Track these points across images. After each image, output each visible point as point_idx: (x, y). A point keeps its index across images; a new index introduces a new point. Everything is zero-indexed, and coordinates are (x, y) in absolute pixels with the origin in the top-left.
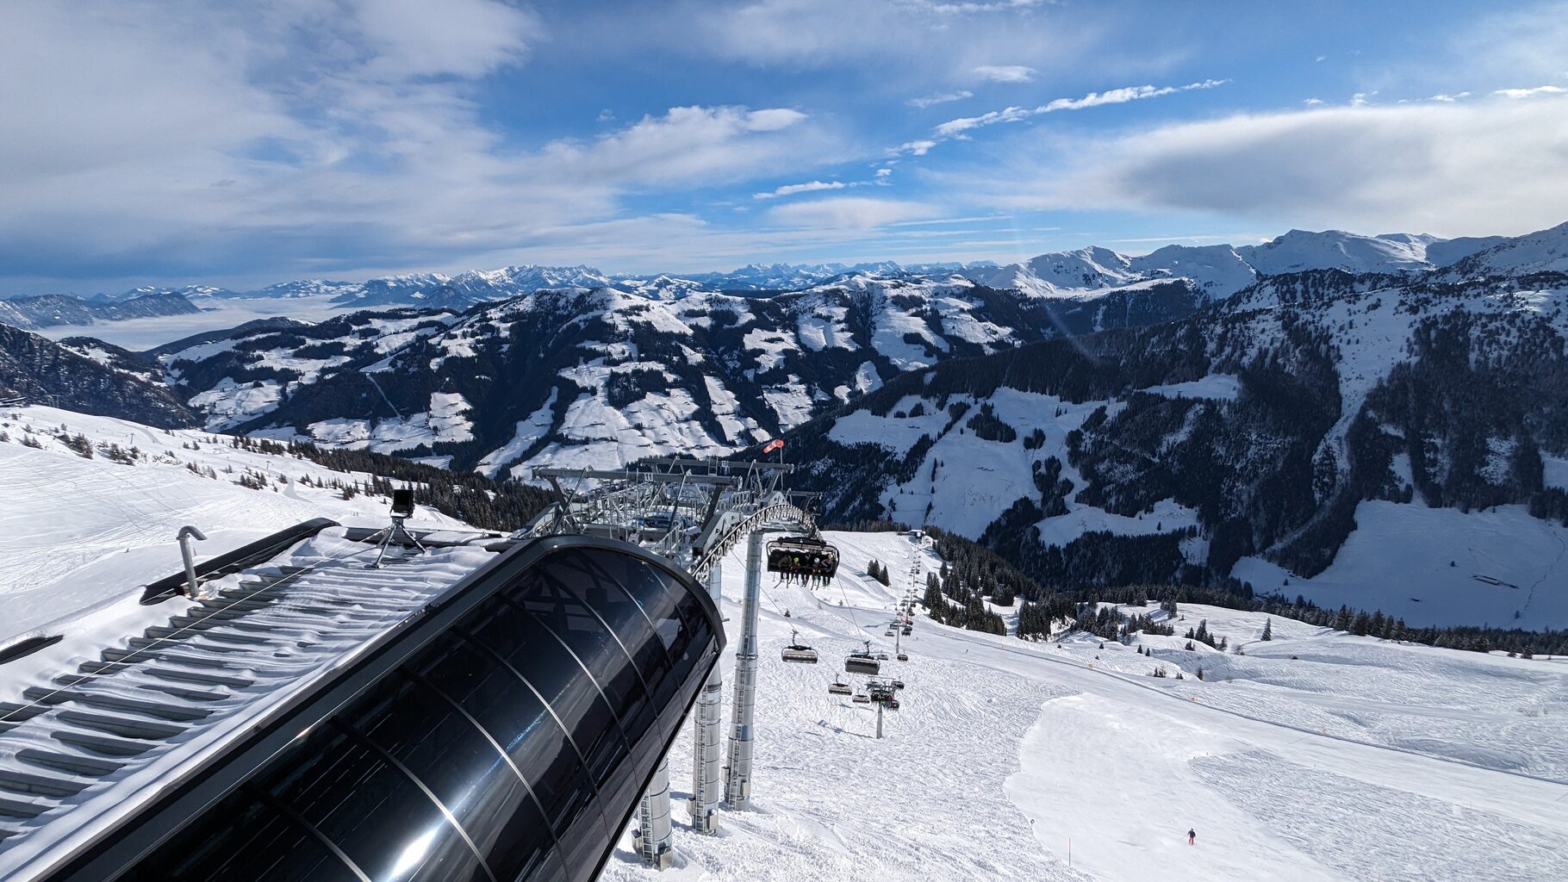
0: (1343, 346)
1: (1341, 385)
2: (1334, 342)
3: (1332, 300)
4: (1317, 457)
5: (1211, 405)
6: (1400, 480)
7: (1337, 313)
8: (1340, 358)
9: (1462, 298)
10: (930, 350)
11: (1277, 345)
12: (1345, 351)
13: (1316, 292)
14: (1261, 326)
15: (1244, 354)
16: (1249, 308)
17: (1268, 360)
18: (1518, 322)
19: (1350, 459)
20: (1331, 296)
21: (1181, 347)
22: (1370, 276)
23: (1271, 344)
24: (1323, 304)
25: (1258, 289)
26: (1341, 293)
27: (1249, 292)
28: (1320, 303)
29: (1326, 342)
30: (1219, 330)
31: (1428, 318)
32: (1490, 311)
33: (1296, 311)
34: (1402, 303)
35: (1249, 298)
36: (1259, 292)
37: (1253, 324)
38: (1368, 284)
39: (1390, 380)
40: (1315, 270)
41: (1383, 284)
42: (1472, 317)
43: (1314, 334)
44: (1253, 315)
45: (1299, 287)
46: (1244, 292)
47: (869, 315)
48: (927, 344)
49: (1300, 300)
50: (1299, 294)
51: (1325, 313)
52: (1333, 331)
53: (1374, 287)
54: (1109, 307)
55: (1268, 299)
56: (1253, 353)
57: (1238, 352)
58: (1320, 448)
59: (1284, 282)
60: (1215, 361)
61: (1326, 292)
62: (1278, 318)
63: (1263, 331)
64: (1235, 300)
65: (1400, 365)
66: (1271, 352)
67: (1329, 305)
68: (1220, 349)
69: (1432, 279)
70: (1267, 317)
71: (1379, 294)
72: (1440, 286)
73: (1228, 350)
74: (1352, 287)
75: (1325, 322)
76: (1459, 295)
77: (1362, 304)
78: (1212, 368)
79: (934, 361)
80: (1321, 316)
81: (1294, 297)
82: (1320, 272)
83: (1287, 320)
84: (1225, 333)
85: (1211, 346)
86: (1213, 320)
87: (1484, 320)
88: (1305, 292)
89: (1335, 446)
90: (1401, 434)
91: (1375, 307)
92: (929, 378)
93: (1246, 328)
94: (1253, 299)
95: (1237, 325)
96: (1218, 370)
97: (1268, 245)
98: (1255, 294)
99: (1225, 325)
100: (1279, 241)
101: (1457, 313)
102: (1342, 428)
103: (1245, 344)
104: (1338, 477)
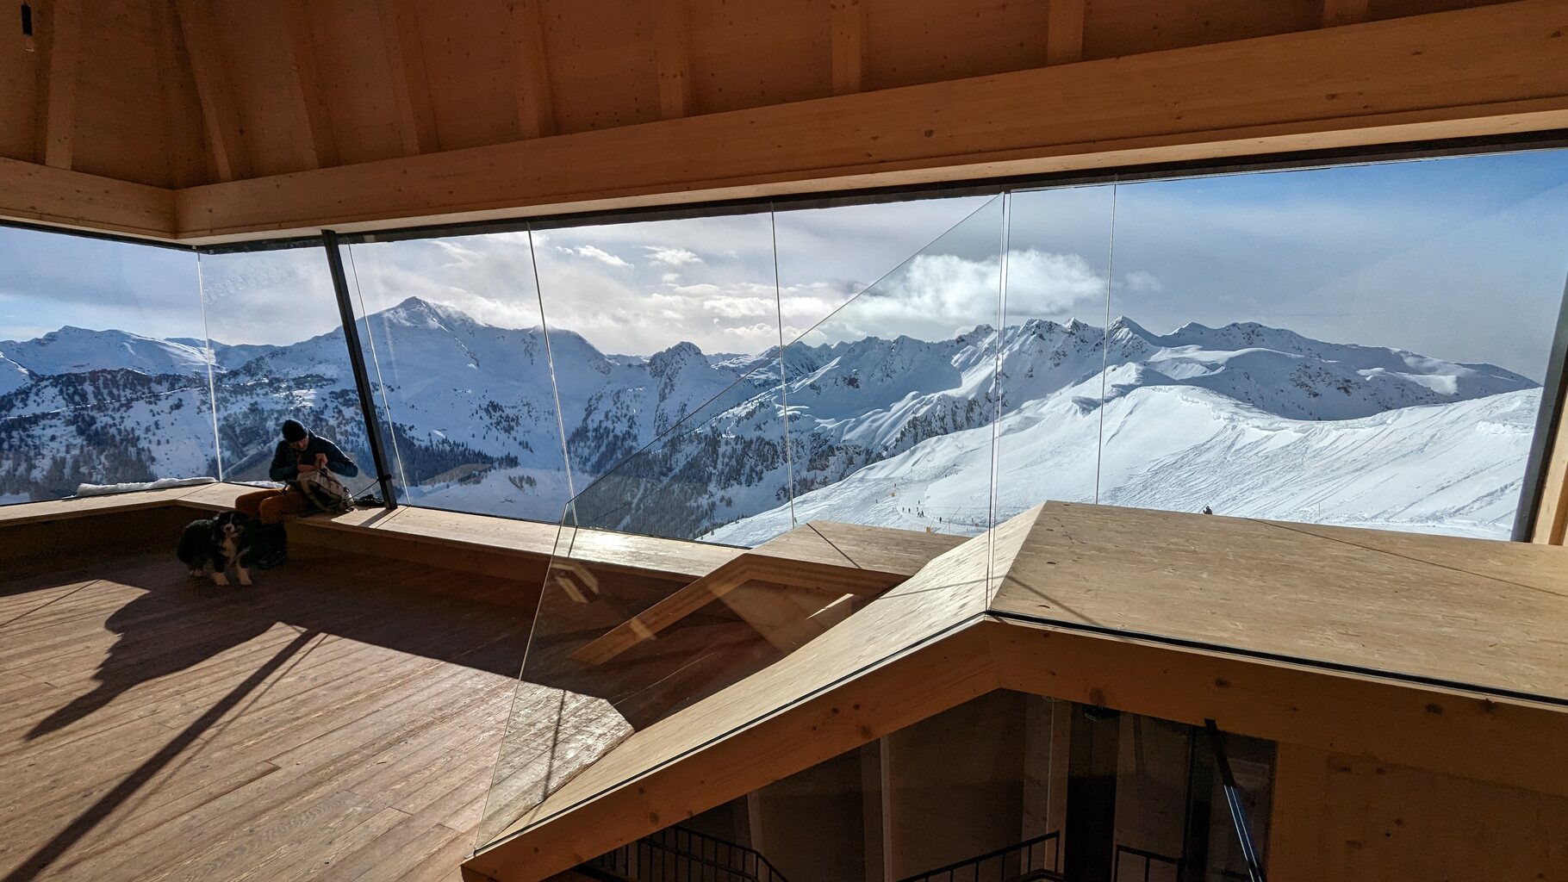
14: (49, 432)
16: (27, 413)
20: (129, 396)
23: (68, 452)
24: (122, 406)
25: (34, 390)
28: (117, 405)
29: (134, 445)
31: (230, 416)
34: (203, 402)
35: (24, 402)
37: (36, 431)
38: (166, 385)
44: (35, 420)
46: (16, 394)
51: (125, 415)
52: (139, 433)
61: (122, 393)
62: (69, 423)
69: (225, 380)
72: (234, 386)
76: (251, 394)
80: (122, 418)
82: (110, 372)
83: (83, 425)
94: (30, 402)
101: (253, 410)
103: (32, 453)
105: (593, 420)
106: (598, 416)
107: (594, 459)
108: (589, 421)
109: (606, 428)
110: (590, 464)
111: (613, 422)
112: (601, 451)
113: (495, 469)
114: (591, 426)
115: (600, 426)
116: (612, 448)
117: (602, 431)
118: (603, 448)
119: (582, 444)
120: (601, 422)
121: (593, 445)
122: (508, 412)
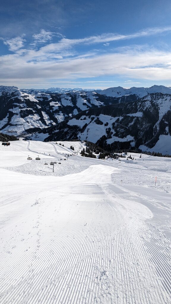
0: (160, 107)
1: (159, 114)
2: (159, 106)
3: (159, 98)
4: (154, 127)
5: (138, 118)
6: (167, 131)
7: (160, 101)
8: (160, 109)
10: (88, 107)
11: (150, 107)
12: (161, 108)
13: (157, 97)
15: (144, 108)
17: (148, 109)
19: (159, 127)
21: (133, 107)
22: (166, 94)
26: (161, 97)
27: (146, 96)
30: (140, 103)
33: (153, 100)
39: (167, 114)
40: (157, 93)
41: (168, 96)
45: (154, 96)
47: (76, 99)
48: (88, 106)
49: (154, 98)
50: (154, 97)
53: (166, 96)
54: (122, 99)
55: (149, 98)
56: (145, 108)
57: (143, 108)
58: (155, 126)
59: (152, 95)
60: (139, 109)
63: (147, 104)
64: (143, 98)
65: (169, 111)
66: (148, 108)
67: (159, 99)
68: (140, 107)
71: (167, 98)
73: (141, 107)
74: (163, 96)
75: (158, 102)
77: (164, 99)
78: (138, 111)
79: (89, 109)
81: (153, 98)
84: (141, 104)
85: (138, 107)
86: (139, 102)
88: (155, 97)
89: (157, 125)
90: (168, 123)
91: (166, 100)
92: (87, 112)
93: (145, 103)
95: (143, 103)
96: (139, 111)
97: (150, 88)
98: (147, 97)
99: (141, 103)
100: (152, 87)
102: (158, 122)
104: (157, 131)
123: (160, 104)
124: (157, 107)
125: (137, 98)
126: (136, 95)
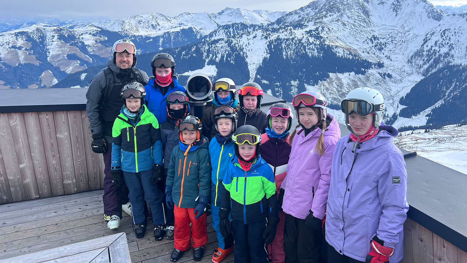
0: (247, 52)
1: (249, 67)
2: (245, 51)
3: (242, 34)
7: (244, 40)
8: (247, 56)
9: (279, 33)
11: (227, 52)
12: (248, 54)
13: (237, 32)
15: (216, 57)
16: (216, 38)
17: (225, 59)
18: (294, 40)
20: (242, 33)
21: (194, 55)
22: (252, 25)
23: (225, 52)
24: (239, 37)
25: (218, 31)
26: (244, 32)
27: (215, 31)
28: (238, 36)
30: (207, 48)
31: (270, 40)
32: (286, 38)
33: (232, 39)
34: (263, 35)
35: (215, 34)
36: (219, 32)
37: (218, 45)
38: (252, 28)
39: (262, 64)
41: (257, 28)
42: (282, 40)
43: (238, 48)
44: (218, 41)
45: (231, 30)
46: (214, 32)
49: (232, 35)
50: (232, 33)
51: (240, 40)
52: (244, 46)
53: (254, 30)
55: (221, 34)
56: (219, 56)
57: (214, 57)
59: (226, 28)
60: (207, 60)
61: (240, 32)
62: (226, 42)
63: (222, 47)
64: (211, 35)
65: (264, 58)
66: (225, 56)
67: (241, 36)
68: (208, 56)
69: (270, 27)
70: (223, 42)
71: (256, 32)
72: (272, 29)
73: (211, 55)
74: (247, 30)
75: (241, 43)
76: (278, 32)
77: (251, 36)
78: (206, 63)
80: (240, 41)
81: (230, 34)
82: (237, 24)
83: (229, 43)
84: (209, 49)
85: (205, 54)
86: (204, 43)
87: (285, 41)
90: (268, 83)
91: (255, 37)
93: (216, 46)
94: (217, 34)
95: (213, 45)
96: (209, 64)
97: (219, 13)
98: (218, 33)
99: (208, 45)
100: (223, 12)
101: (278, 39)
103: (217, 53)
105: (427, 46)
106: (430, 43)
107: (426, 67)
108: (425, 46)
109: (434, 50)
110: (423, 69)
111: (440, 47)
112: (430, 62)
113: (372, 68)
114: (426, 49)
115: (431, 49)
116: (437, 61)
117: (432, 52)
118: (432, 61)
119: (419, 58)
120: (432, 46)
121: (426, 59)
122: (381, 40)
123: (246, 46)
124: (241, 53)
125: (196, 35)
126: (194, 30)
